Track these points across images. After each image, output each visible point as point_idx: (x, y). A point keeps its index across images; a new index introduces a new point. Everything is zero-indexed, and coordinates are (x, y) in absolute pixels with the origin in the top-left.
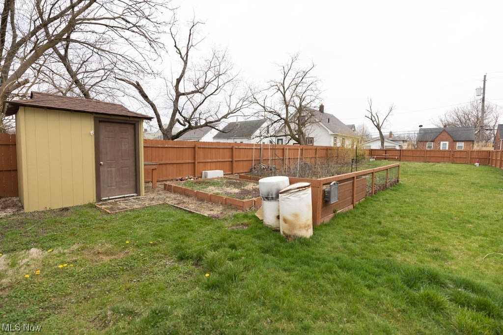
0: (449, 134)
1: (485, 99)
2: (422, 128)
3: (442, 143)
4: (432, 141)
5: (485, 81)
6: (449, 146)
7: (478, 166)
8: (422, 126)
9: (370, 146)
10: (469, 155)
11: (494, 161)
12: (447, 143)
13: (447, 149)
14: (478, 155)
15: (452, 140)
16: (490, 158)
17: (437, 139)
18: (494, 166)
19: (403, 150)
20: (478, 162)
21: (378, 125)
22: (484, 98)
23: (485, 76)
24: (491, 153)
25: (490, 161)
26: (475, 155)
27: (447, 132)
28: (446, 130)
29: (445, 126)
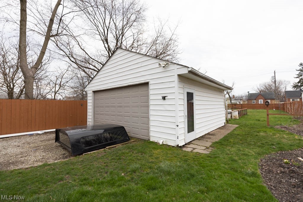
0: (262, 96)
3: (259, 100)
4: (255, 100)
5: (275, 73)
7: (274, 110)
8: (249, 92)
10: (272, 106)
12: (262, 100)
13: (262, 103)
15: (264, 99)
17: (257, 99)
19: (241, 104)
22: (275, 80)
23: (275, 71)
28: (261, 94)
29: (260, 92)
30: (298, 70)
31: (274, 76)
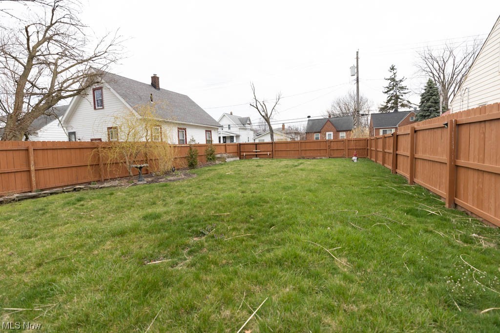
0: (332, 124)
1: (359, 80)
2: (310, 119)
3: (327, 133)
4: (319, 132)
5: (357, 58)
6: (333, 136)
7: (355, 161)
8: (309, 117)
9: (264, 140)
10: (347, 146)
11: (374, 153)
12: (332, 133)
13: (332, 139)
14: (356, 146)
15: (335, 130)
16: (369, 148)
17: (323, 130)
18: (374, 160)
19: (276, 143)
20: (355, 156)
21: (267, 115)
22: (358, 78)
23: (357, 52)
24: (369, 141)
25: (369, 151)
26: (352, 145)
27: (331, 122)
28: (331, 120)
29: (330, 116)
30: (389, 79)
31: (356, 65)
